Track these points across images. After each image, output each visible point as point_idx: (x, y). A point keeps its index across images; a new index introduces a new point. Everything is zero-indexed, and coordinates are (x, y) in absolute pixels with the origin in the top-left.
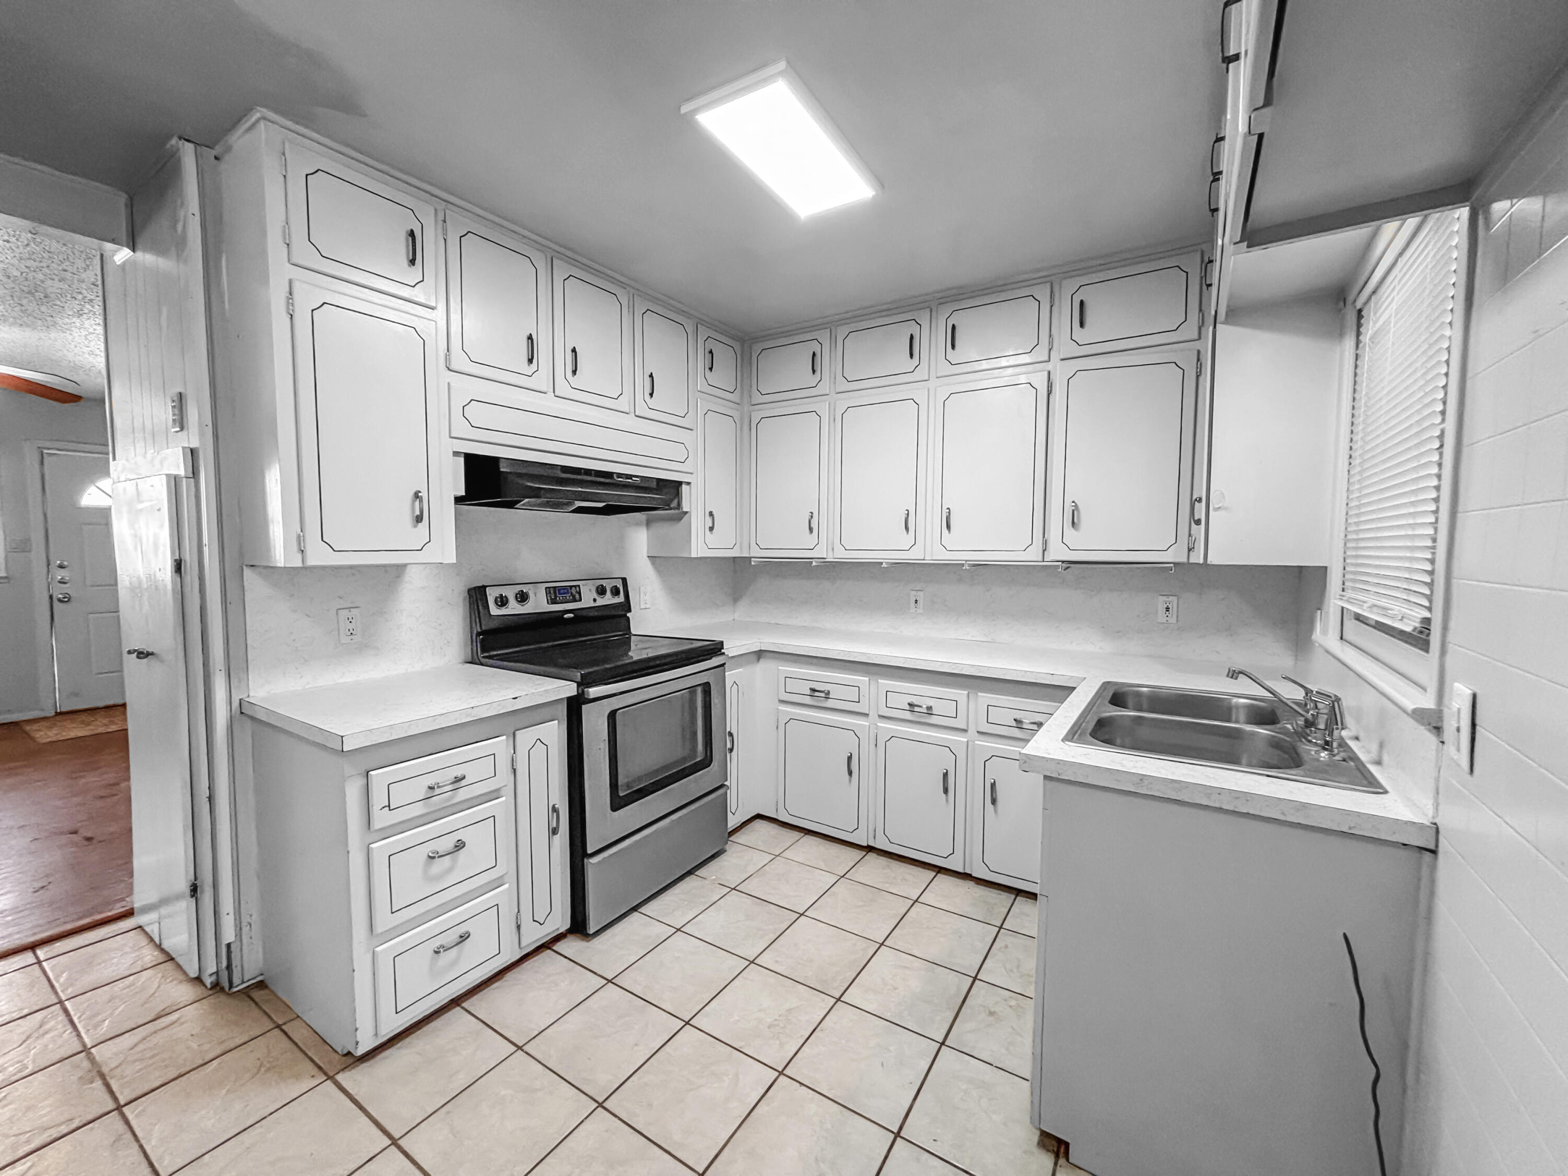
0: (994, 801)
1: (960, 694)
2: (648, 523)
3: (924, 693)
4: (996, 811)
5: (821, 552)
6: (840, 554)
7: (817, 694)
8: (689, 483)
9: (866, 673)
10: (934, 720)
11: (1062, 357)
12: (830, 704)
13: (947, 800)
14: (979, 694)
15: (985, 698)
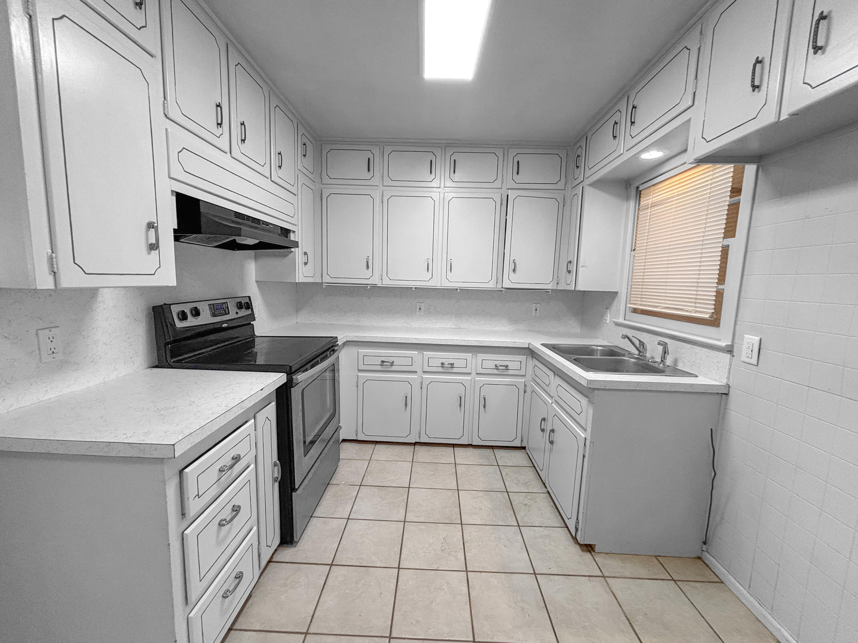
0: (484, 407)
1: (468, 356)
2: (256, 258)
3: (448, 357)
4: (485, 411)
5: (375, 281)
6: (387, 282)
7: (385, 364)
8: (294, 232)
9: (416, 349)
10: (455, 370)
11: (507, 188)
12: (393, 368)
13: (460, 410)
14: (478, 355)
15: (481, 356)
